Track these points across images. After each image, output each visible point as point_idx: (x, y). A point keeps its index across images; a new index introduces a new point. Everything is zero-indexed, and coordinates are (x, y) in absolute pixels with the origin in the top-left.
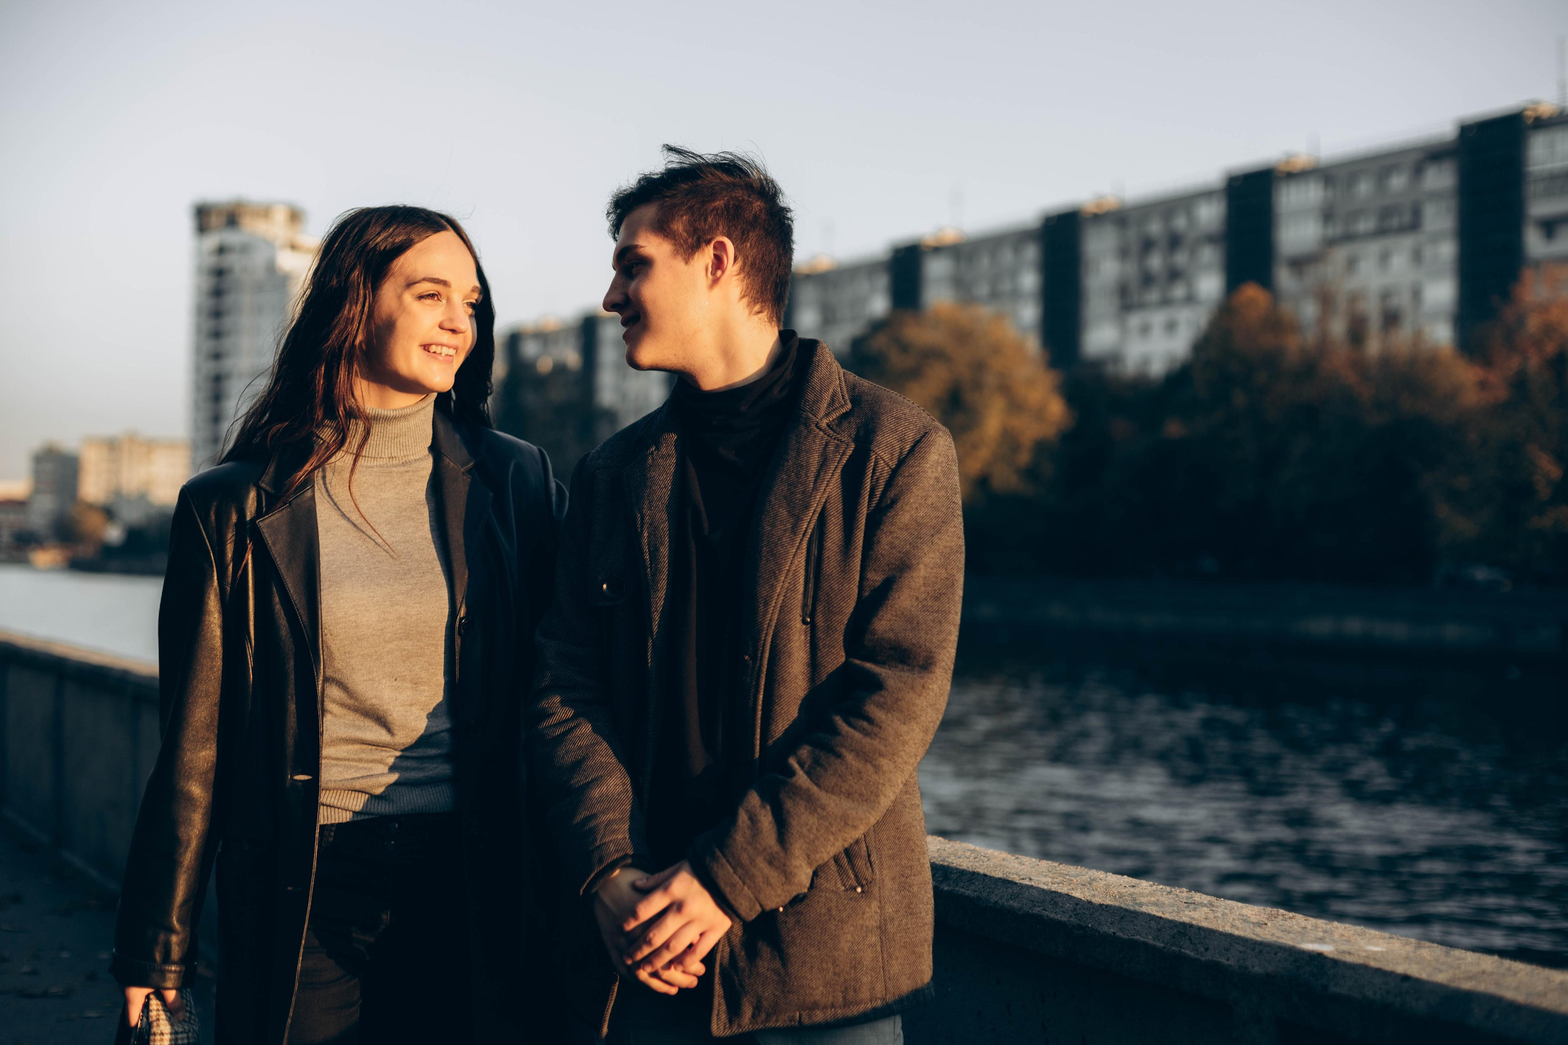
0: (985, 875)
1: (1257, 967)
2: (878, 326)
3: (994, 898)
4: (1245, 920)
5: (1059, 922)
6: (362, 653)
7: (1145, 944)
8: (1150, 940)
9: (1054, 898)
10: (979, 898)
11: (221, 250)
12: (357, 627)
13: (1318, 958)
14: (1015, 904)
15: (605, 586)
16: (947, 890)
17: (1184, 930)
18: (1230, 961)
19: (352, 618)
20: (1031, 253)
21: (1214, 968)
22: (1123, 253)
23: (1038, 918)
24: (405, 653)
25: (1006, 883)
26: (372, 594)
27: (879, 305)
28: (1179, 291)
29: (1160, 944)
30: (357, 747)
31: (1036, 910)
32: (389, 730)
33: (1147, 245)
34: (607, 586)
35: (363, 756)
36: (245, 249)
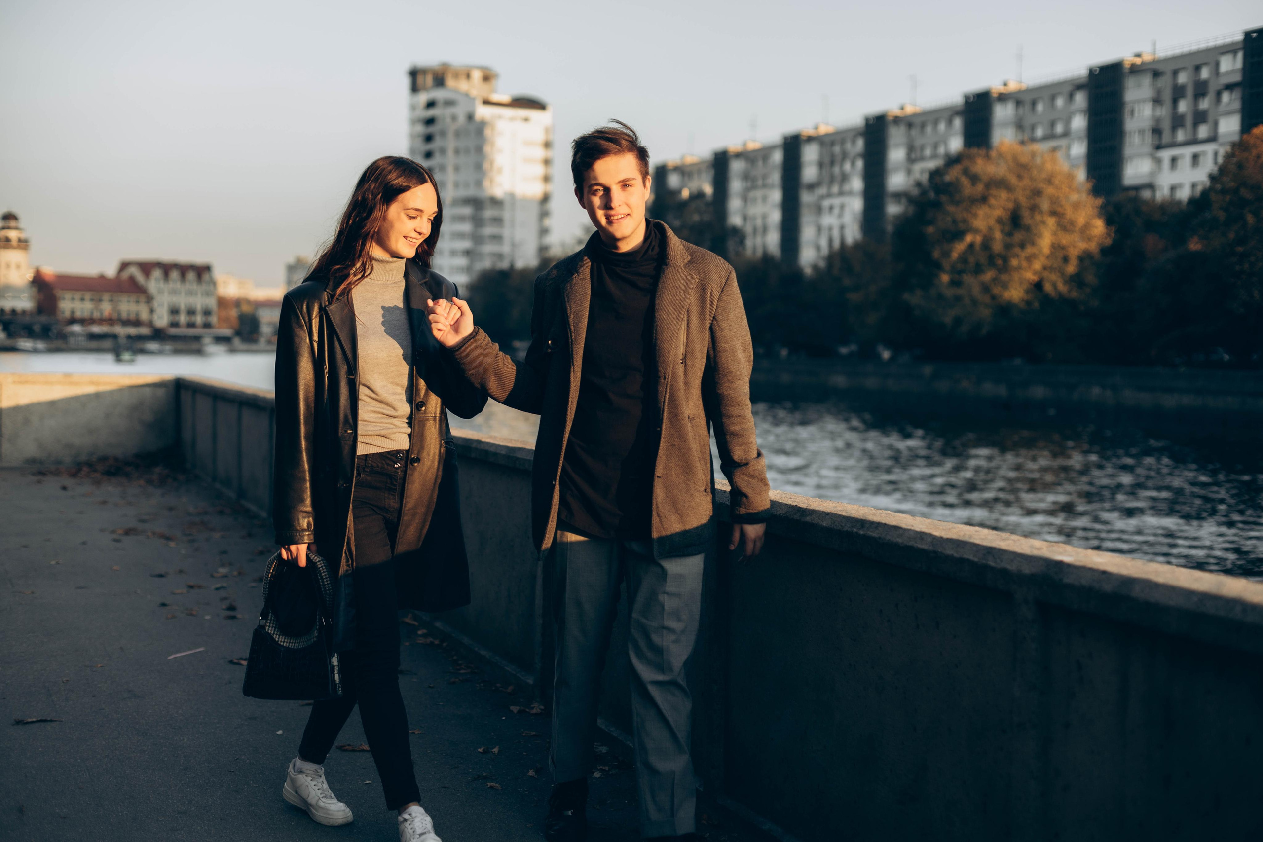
0: (885, 524)
1: (1027, 570)
2: (952, 161)
3: (888, 537)
4: (1032, 547)
5: (923, 550)
6: (379, 371)
7: (968, 560)
8: (971, 557)
9: (922, 535)
10: (880, 538)
11: (431, 104)
12: (377, 358)
13: (1060, 564)
14: (900, 540)
15: (550, 342)
16: (863, 534)
17: (990, 551)
18: (1012, 567)
19: (375, 354)
20: (1081, 99)
21: (1004, 572)
22: (1157, 101)
23: (911, 548)
24: (399, 373)
25: (896, 528)
26: (384, 343)
27: (956, 144)
28: (1203, 131)
29: (976, 560)
30: (380, 415)
31: (911, 543)
32: (394, 409)
33: (1178, 93)
34: (551, 342)
35: (383, 420)
36: (449, 103)
